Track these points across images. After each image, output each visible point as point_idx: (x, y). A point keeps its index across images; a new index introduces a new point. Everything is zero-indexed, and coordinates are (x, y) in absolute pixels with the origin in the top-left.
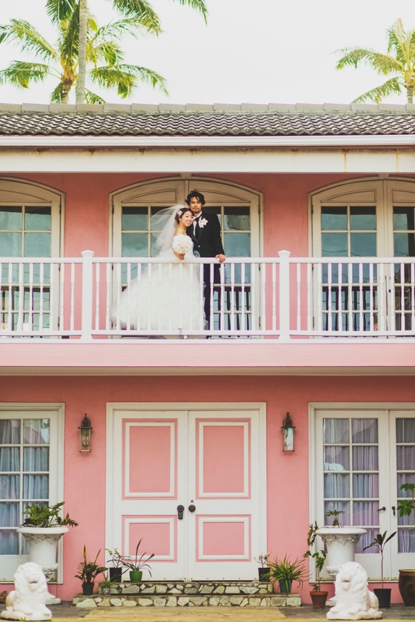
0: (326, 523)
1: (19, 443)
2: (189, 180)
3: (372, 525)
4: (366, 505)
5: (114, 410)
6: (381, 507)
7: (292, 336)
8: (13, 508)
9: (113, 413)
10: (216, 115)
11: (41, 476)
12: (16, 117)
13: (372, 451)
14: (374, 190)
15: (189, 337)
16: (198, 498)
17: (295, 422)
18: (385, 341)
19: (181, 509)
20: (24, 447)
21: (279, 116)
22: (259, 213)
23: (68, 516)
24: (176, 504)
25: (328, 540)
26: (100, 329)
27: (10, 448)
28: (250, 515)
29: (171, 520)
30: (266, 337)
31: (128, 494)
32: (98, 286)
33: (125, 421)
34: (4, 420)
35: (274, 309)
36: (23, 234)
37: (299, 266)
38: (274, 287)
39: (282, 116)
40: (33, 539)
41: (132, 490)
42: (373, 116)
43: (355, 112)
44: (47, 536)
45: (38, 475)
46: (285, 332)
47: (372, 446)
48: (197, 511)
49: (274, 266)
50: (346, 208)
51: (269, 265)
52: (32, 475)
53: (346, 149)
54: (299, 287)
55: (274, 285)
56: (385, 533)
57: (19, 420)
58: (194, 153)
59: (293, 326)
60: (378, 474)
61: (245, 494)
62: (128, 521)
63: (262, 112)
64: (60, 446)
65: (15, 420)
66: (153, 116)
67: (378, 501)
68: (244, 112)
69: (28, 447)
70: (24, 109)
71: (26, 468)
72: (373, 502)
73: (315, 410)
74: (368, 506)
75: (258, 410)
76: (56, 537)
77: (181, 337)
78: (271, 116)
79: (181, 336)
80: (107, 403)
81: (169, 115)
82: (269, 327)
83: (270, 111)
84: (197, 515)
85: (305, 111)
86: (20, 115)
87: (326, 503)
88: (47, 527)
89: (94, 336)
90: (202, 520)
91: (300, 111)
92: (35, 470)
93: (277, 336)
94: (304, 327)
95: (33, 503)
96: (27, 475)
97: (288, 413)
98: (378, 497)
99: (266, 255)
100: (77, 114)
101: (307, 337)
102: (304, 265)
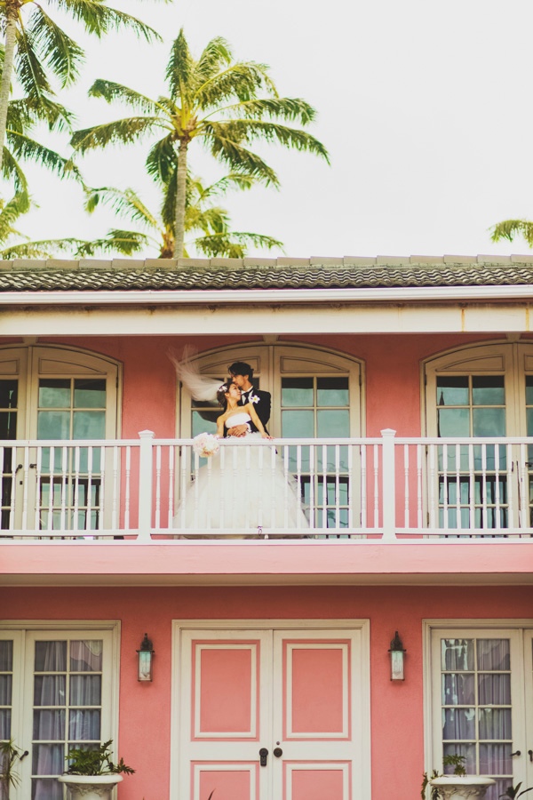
0: (446, 772)
1: (65, 670)
2: (274, 345)
3: (504, 773)
4: (496, 749)
5: (181, 629)
6: (514, 751)
7: (399, 535)
8: (56, 751)
9: (181, 633)
10: (313, 270)
11: (92, 711)
12: (72, 275)
13: (503, 680)
14: (502, 356)
15: (271, 537)
16: (285, 739)
17: (406, 644)
18: (516, 540)
19: (264, 753)
20: (71, 676)
21: (389, 270)
22: (360, 385)
23: (122, 761)
24: (257, 747)
25: (446, 792)
26: (161, 527)
27: (54, 676)
28: (350, 761)
29: (252, 768)
30: (369, 536)
31: (198, 734)
32: (159, 475)
33: (195, 642)
34: (47, 642)
35: (376, 502)
36: (72, 412)
37: (406, 448)
38: (376, 474)
39: (393, 271)
40: (77, 790)
41: (203, 729)
42: (503, 269)
43: (482, 264)
44: (95, 787)
45: (88, 710)
46: (389, 530)
47: (503, 674)
48: (285, 756)
49: (376, 448)
50: (467, 378)
51: (370, 447)
52: (80, 710)
53: (463, 304)
54: (407, 474)
55: (376, 471)
56: (520, 784)
57: (65, 642)
58: (277, 310)
59: (400, 523)
60: (510, 709)
61: (344, 734)
62: (198, 768)
63: (368, 266)
64: (115, 674)
65: (60, 641)
66: (236, 272)
67: (510, 744)
68: (346, 267)
69: (76, 675)
70: (81, 266)
71: (73, 701)
72: (504, 744)
73: (431, 628)
74: (499, 750)
75: (360, 628)
76: (107, 788)
77: (261, 537)
78: (380, 270)
79: (260, 535)
80: (174, 621)
81: (255, 270)
82: (370, 524)
83: (379, 264)
84: (284, 761)
85: (421, 265)
86: (76, 273)
87: (446, 746)
88: (96, 775)
89: (153, 536)
90: (290, 767)
91: (415, 264)
92: (84, 704)
93: (379, 536)
94: (414, 524)
95: (82, 745)
96: (75, 710)
97: (397, 632)
98: (511, 738)
99: (368, 435)
100: (145, 271)
101: (420, 536)
102: (413, 447)
